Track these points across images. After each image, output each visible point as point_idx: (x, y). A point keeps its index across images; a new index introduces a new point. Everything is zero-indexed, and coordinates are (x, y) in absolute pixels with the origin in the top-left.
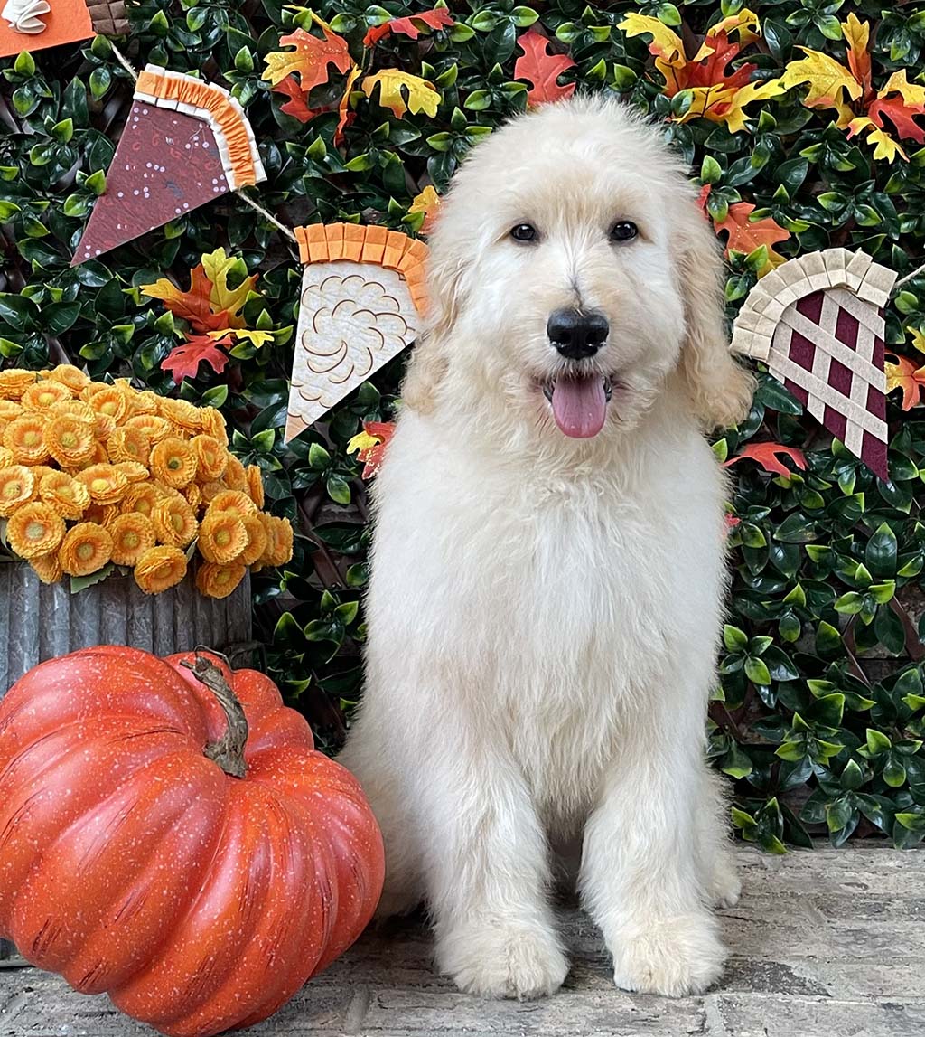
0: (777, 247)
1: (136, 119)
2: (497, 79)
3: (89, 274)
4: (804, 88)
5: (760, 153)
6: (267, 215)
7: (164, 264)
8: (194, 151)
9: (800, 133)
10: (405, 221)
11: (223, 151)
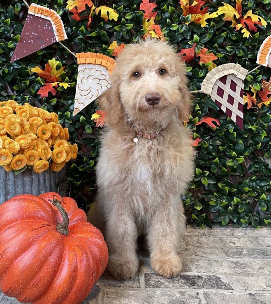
1: (29, 19)
2: (134, 10)
3: (15, 64)
4: (223, 15)
5: (210, 34)
6: (68, 49)
7: (37, 62)
8: (46, 30)
9: (220, 28)
10: (108, 52)
11: (55, 30)
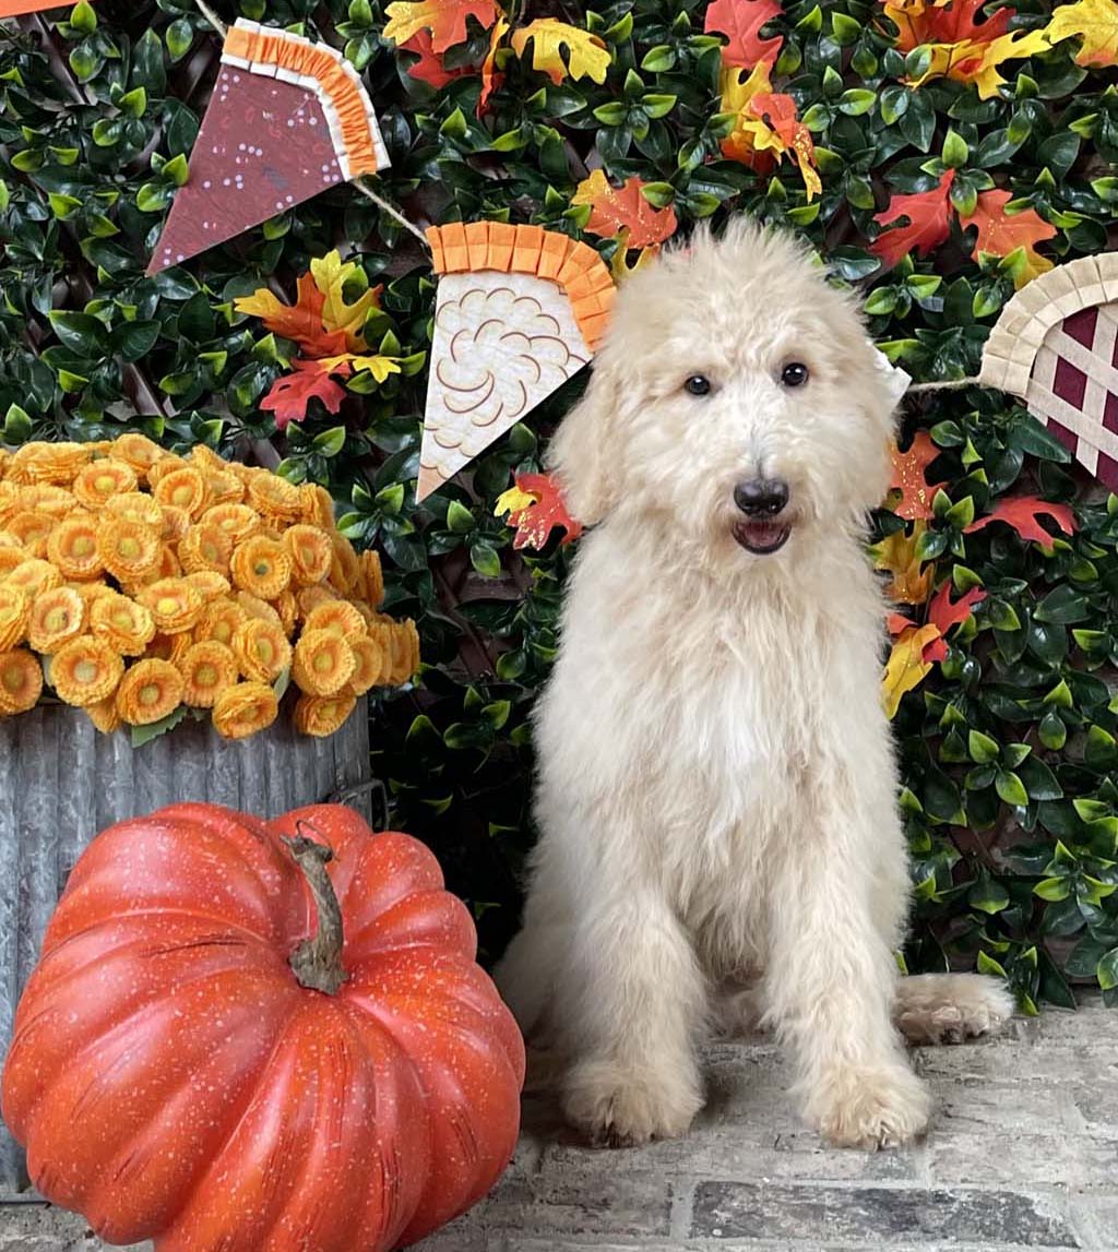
0: (1041, 247)
1: (226, 88)
2: (682, 32)
3: (170, 283)
4: (1075, 42)
5: (1019, 126)
6: (392, 212)
7: (264, 269)
8: (297, 129)
9: (1069, 99)
10: (567, 217)
11: (335, 130)
